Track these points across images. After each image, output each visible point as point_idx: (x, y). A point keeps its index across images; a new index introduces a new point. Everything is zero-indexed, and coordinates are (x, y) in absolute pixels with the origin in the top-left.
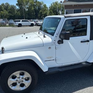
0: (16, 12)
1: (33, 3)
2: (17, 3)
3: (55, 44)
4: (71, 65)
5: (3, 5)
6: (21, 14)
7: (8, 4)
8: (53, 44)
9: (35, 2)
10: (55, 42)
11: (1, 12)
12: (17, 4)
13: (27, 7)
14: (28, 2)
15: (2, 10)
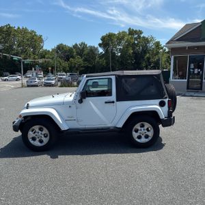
0: (97, 59)
1: (133, 41)
2: (101, 42)
5: (75, 46)
6: (106, 63)
7: (84, 44)
9: (136, 39)
10: (75, 101)
11: (71, 59)
12: (100, 45)
13: (120, 49)
14: (123, 38)
15: (73, 57)
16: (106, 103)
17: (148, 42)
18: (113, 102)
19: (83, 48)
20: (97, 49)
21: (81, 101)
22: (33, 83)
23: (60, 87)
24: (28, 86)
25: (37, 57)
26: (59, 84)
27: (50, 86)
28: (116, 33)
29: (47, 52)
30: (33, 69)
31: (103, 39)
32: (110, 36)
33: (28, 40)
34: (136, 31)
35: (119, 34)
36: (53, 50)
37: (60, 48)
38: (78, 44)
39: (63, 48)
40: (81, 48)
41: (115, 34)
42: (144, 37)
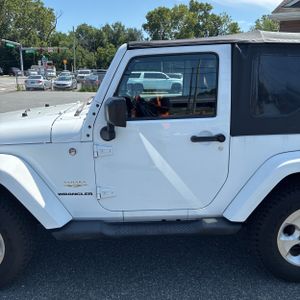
1: (196, 21)
2: (146, 22)
3: (90, 138)
4: (164, 220)
5: (106, 28)
7: (120, 25)
8: (85, 138)
9: (201, 18)
10: (90, 132)
12: (145, 27)
13: (176, 34)
14: (180, 17)
15: (102, 45)
16: (195, 139)
17: (220, 23)
18: (220, 138)
19: (119, 31)
20: (139, 33)
21: (109, 134)
22: (36, 85)
23: (80, 91)
24: (28, 89)
25: (45, 44)
26: (79, 86)
27: (64, 89)
28: (171, 8)
29: (61, 37)
30: (40, 62)
31: (150, 17)
32: (161, 12)
33: (30, 16)
34: (201, 5)
35: (175, 9)
36: (71, 33)
37: (82, 31)
38: (110, 25)
39: (87, 31)
40: (115, 32)
41: (168, 10)
42: (213, 15)
